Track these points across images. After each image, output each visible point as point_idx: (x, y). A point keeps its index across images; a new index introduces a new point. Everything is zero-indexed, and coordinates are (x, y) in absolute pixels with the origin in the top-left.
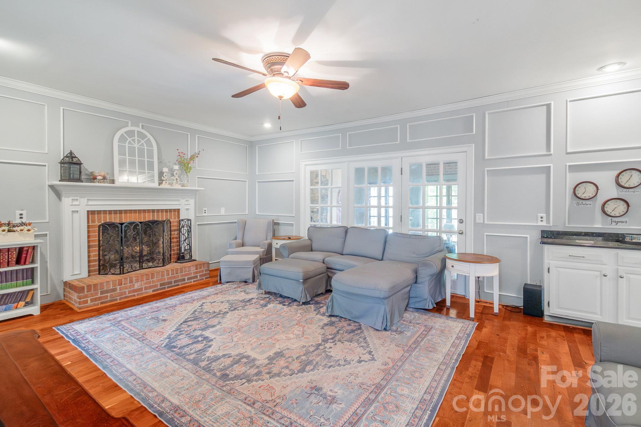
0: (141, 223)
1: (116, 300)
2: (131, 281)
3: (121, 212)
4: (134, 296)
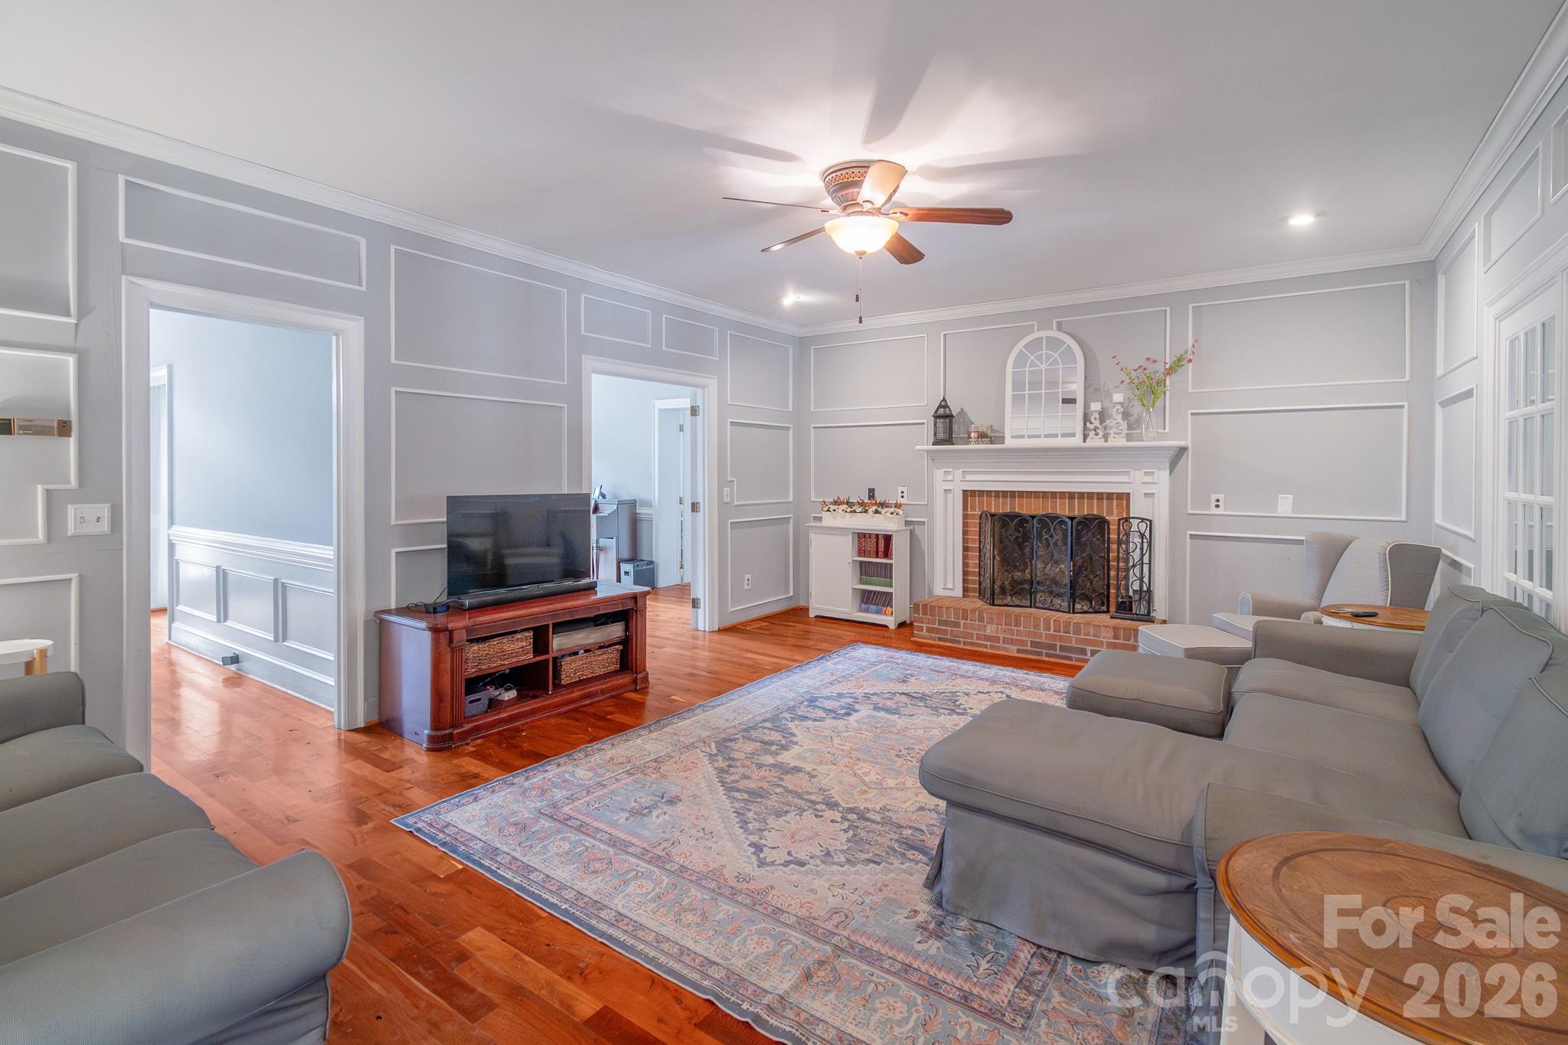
0: (1033, 517)
1: (958, 642)
2: (981, 619)
3: (1013, 494)
4: (986, 646)
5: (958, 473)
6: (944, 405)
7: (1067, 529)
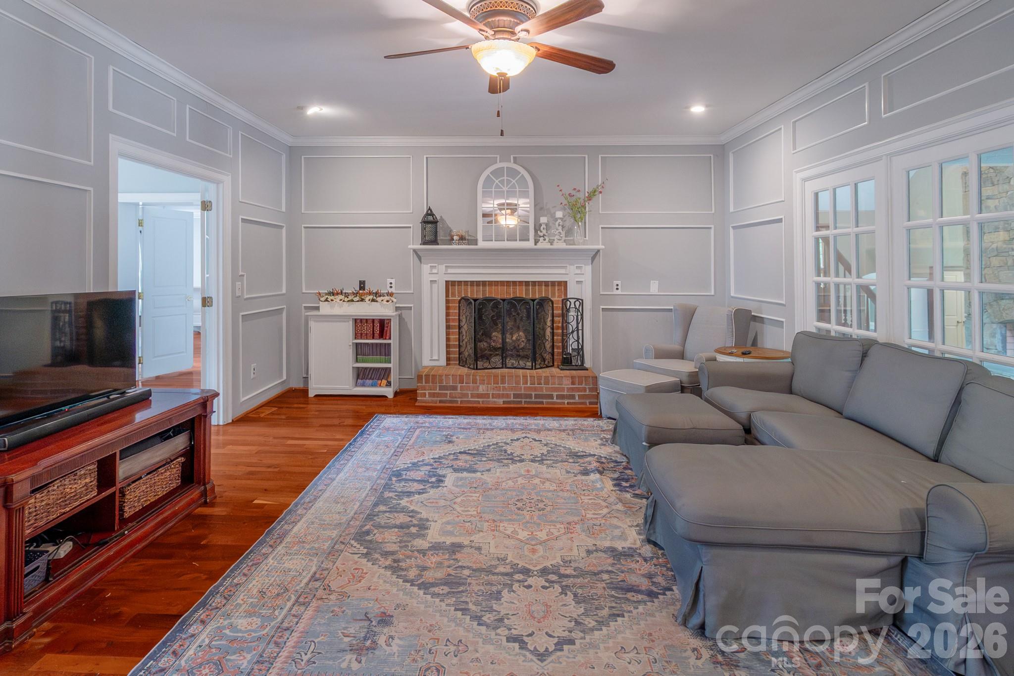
0: (504, 300)
1: (457, 402)
2: (474, 382)
3: (484, 283)
4: (479, 402)
5: (442, 268)
6: (430, 213)
7: (530, 308)
